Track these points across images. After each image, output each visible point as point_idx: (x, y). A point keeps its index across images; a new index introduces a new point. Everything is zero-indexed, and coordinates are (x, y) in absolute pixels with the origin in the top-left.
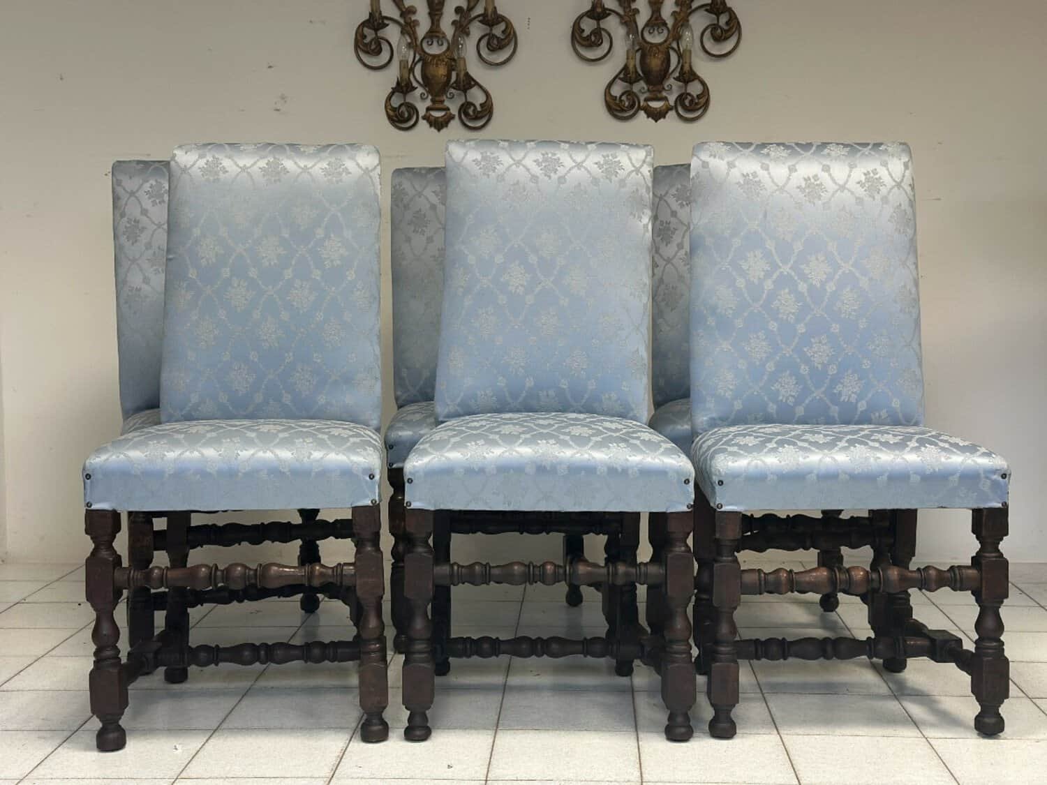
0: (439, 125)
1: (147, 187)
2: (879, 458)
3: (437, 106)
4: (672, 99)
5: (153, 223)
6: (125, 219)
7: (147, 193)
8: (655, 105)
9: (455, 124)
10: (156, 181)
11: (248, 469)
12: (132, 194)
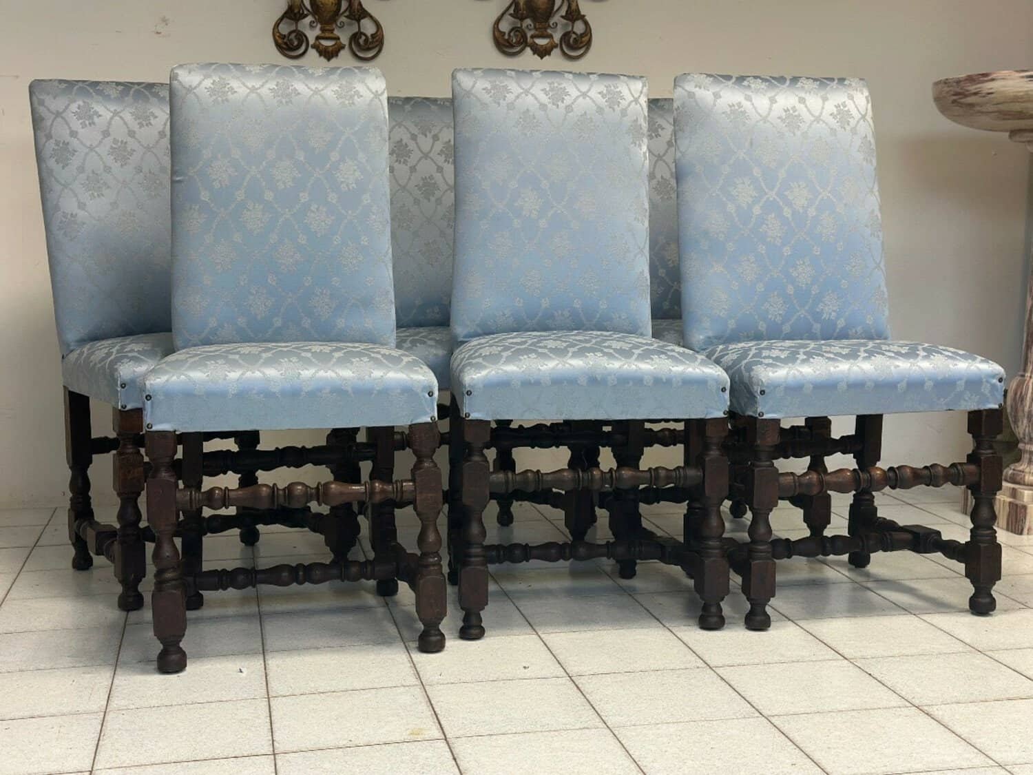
0: (329, 54)
1: (74, 107)
2: (898, 366)
3: (327, 35)
4: (557, 37)
5: (85, 145)
6: (52, 141)
7: (75, 113)
8: (542, 42)
9: (345, 54)
10: (84, 102)
11: (309, 389)
12: (58, 114)
